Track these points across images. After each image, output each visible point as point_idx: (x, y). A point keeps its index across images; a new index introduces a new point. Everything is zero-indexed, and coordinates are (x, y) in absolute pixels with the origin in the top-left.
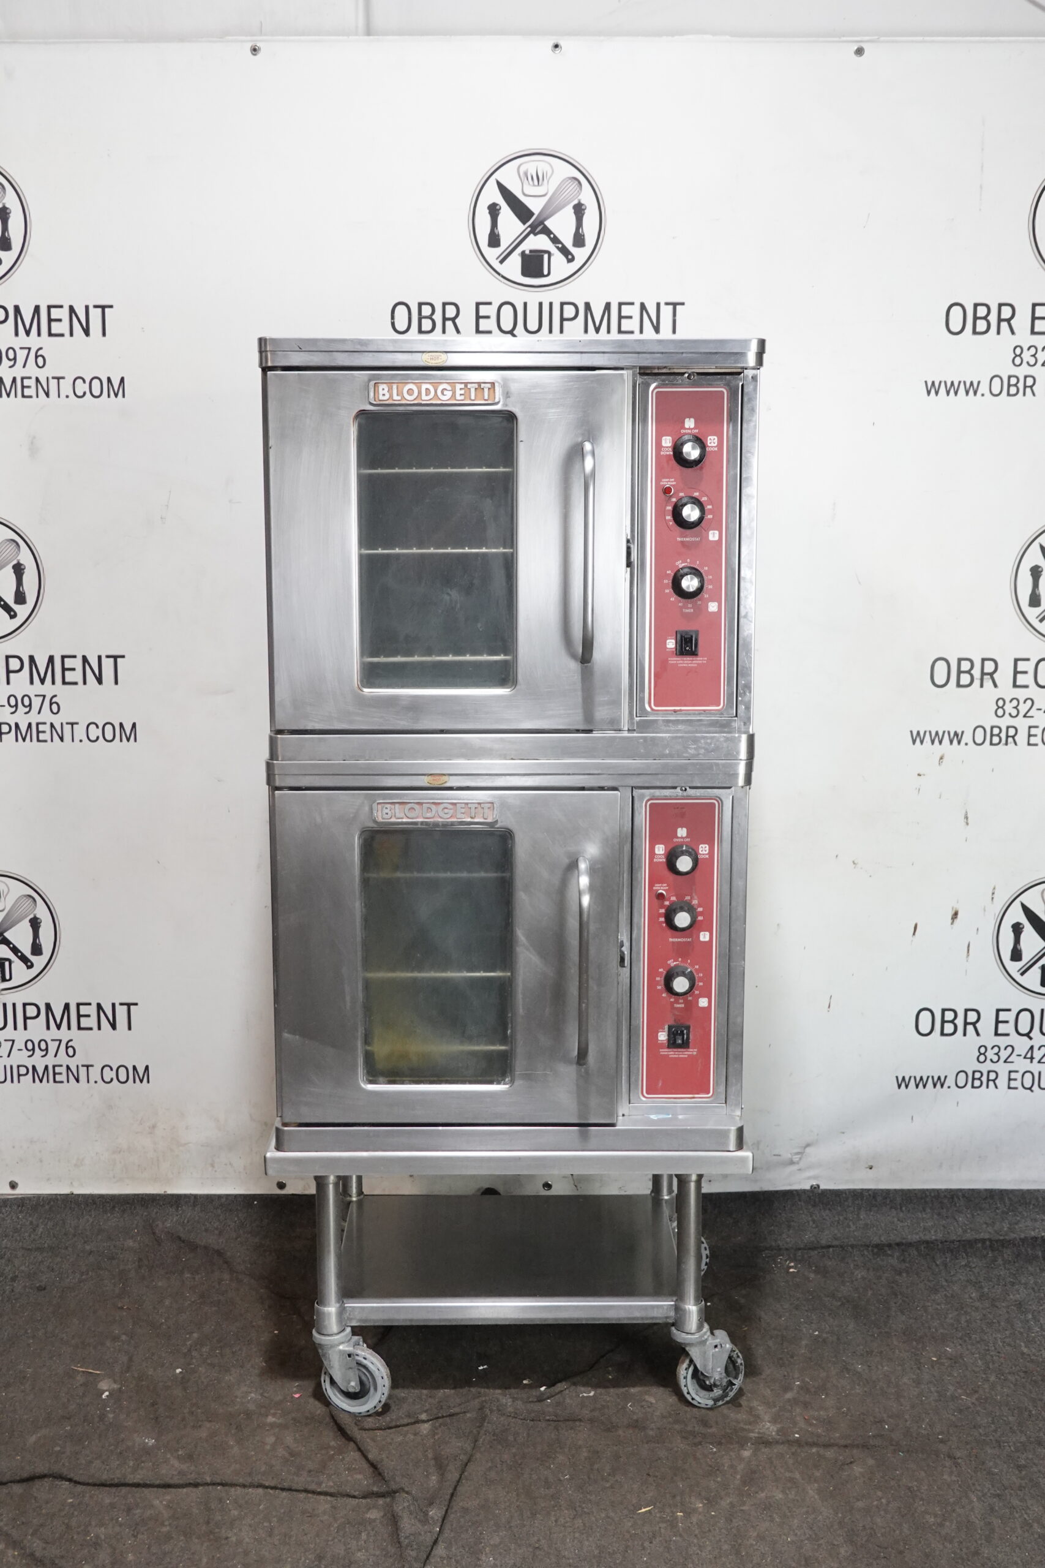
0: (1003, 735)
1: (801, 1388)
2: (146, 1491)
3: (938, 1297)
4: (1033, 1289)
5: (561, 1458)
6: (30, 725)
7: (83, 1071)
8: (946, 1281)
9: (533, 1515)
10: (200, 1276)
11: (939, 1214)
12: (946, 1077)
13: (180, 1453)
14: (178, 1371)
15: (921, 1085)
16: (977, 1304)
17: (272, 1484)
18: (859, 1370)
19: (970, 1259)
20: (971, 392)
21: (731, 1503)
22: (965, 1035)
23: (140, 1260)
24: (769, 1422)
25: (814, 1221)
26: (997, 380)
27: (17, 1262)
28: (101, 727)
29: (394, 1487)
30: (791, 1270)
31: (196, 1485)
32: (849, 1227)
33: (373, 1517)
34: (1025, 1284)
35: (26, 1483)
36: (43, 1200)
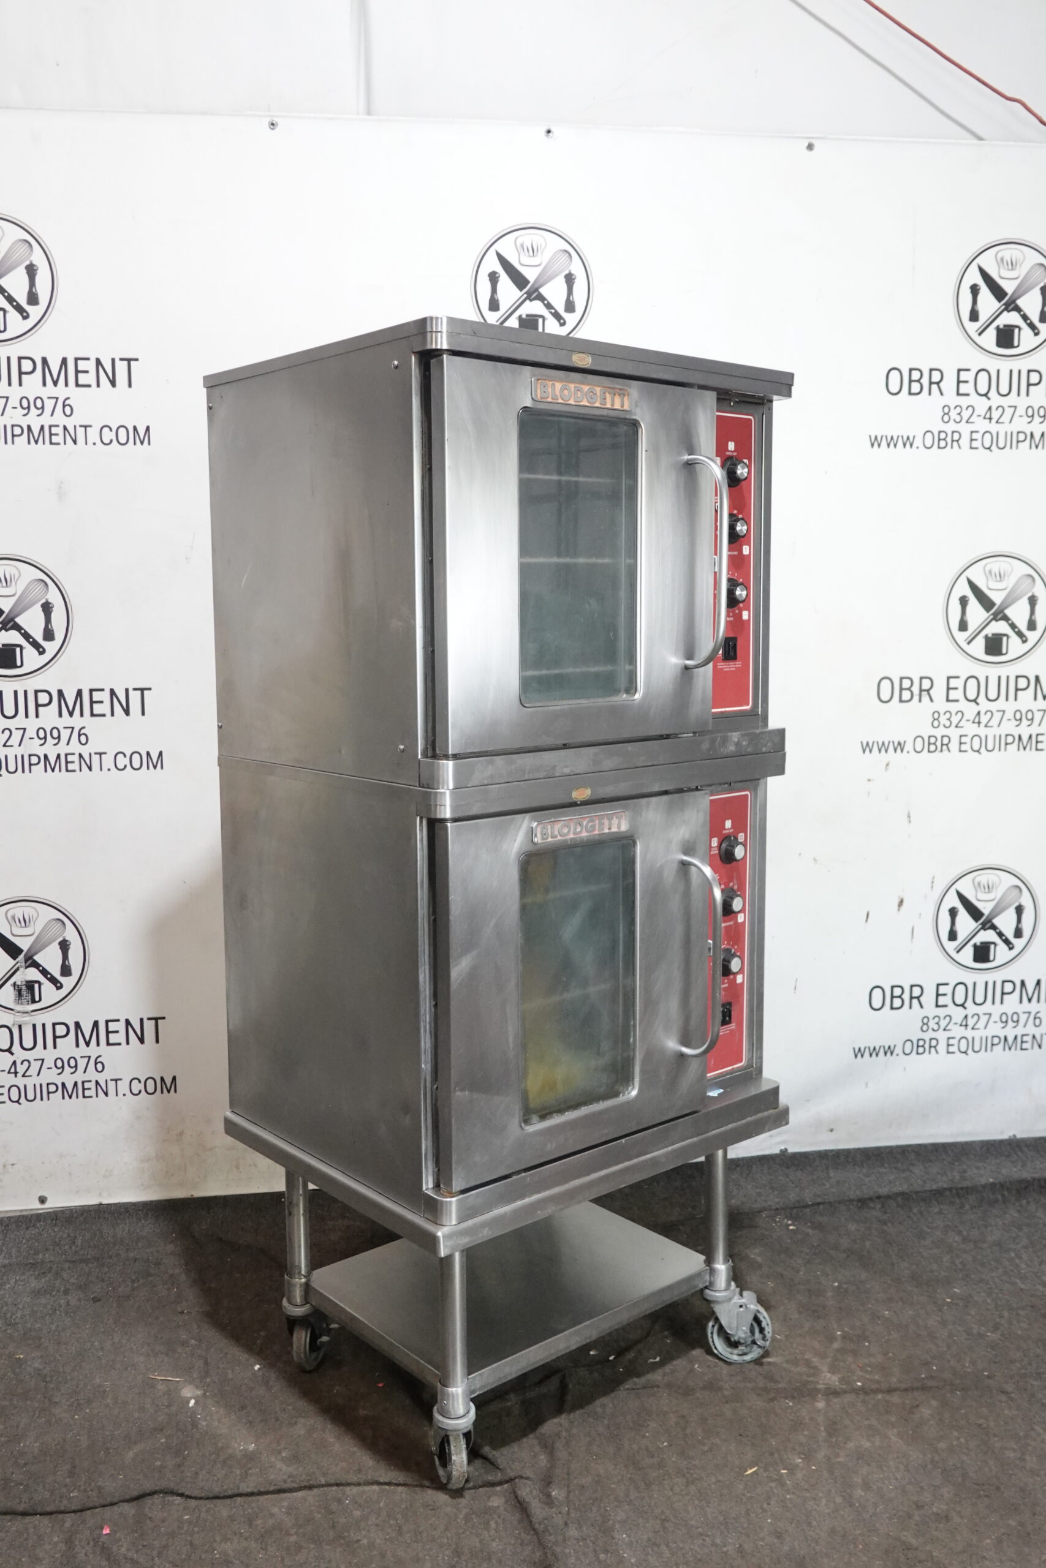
0: (939, 744)
1: (844, 1337)
2: (261, 1498)
3: (927, 1242)
4: (1004, 1229)
5: (653, 1425)
6: (59, 756)
7: (111, 1085)
8: (929, 1228)
9: (648, 1486)
11: (897, 1168)
12: (895, 1046)
13: (284, 1454)
14: (257, 1368)
15: (874, 1055)
16: (962, 1246)
17: (386, 1480)
18: (887, 1316)
19: (942, 1207)
20: (908, 445)
21: (826, 1456)
22: (911, 1007)
23: (187, 1263)
24: (829, 1372)
25: (792, 1182)
26: (929, 435)
27: (65, 1275)
28: (128, 756)
29: (513, 1475)
30: (791, 1227)
31: (310, 1487)
32: (824, 1185)
33: (495, 1504)
34: (996, 1226)
35: (135, 1502)
36: (76, 1212)
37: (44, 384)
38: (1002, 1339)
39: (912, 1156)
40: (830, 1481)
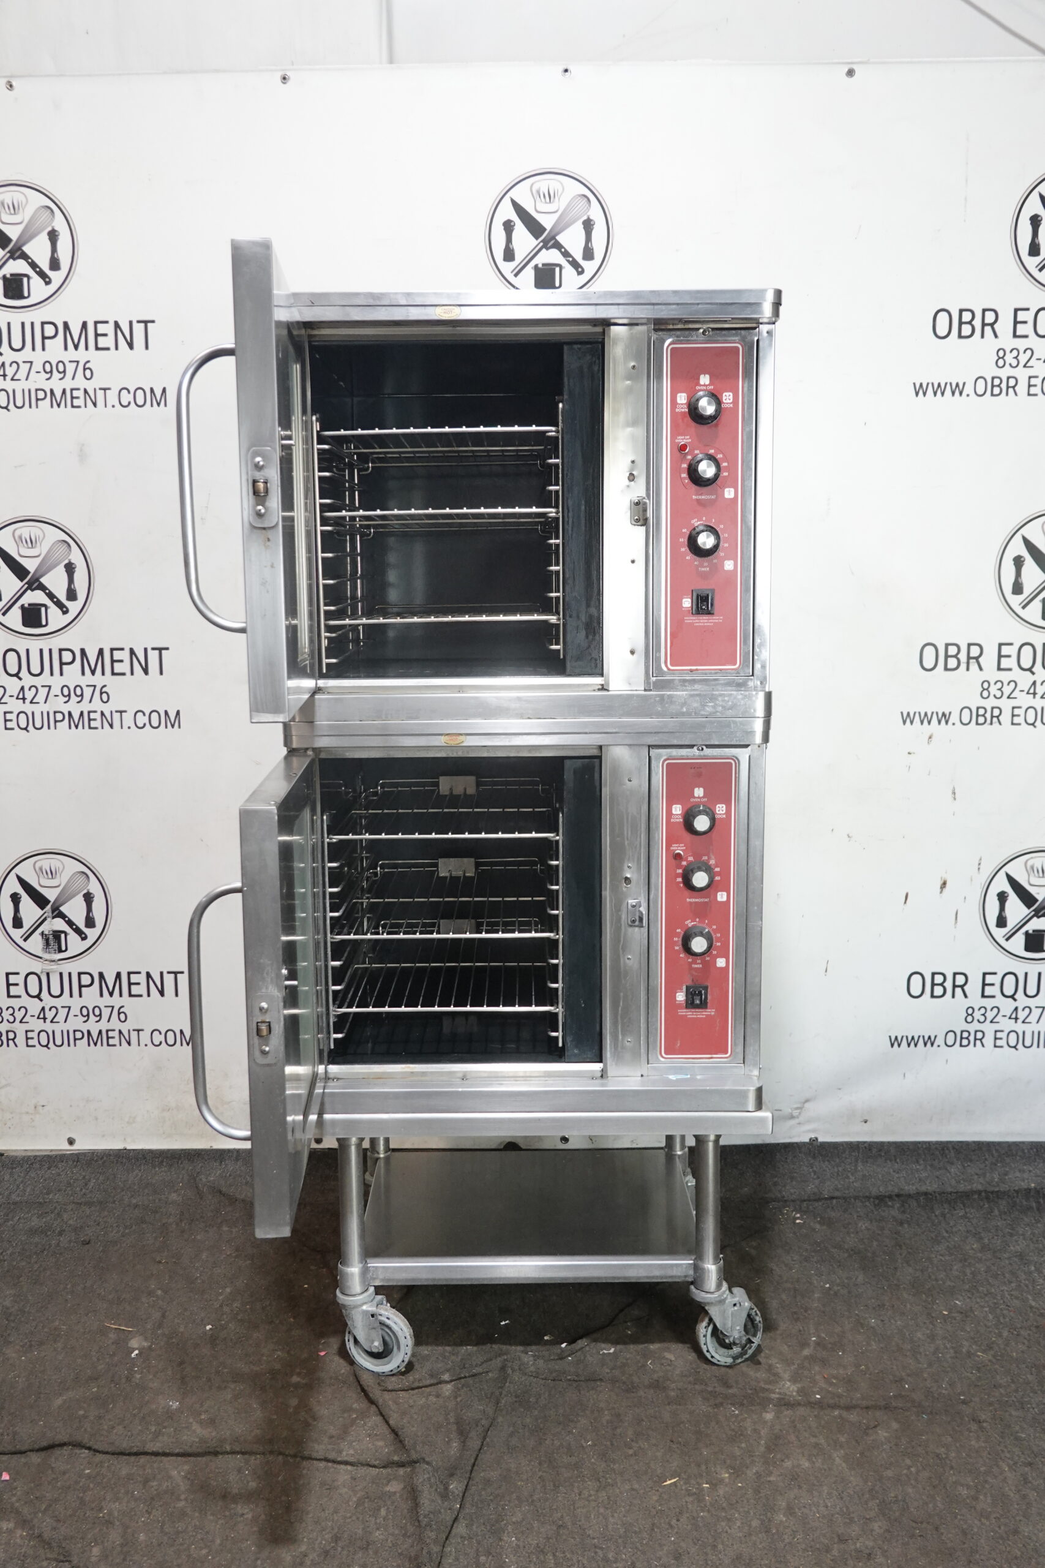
0: (988, 715)
1: (818, 1344)
2: (165, 1460)
3: (941, 1248)
4: (1031, 1239)
5: (583, 1421)
6: (82, 714)
7: (134, 1035)
8: (947, 1232)
9: (556, 1487)
10: (237, 1229)
11: (932, 1165)
12: (936, 1037)
13: (203, 1417)
14: (209, 1327)
15: (912, 1044)
16: (979, 1255)
18: (873, 1325)
19: (967, 1210)
20: (957, 393)
21: (757, 1472)
22: (953, 996)
23: (182, 1213)
24: (789, 1381)
25: (815, 1172)
26: (981, 381)
27: (65, 1216)
28: (147, 714)
29: (414, 1456)
30: (798, 1221)
31: (216, 1454)
32: (848, 1177)
33: (392, 1490)
34: (1023, 1235)
35: (45, 1452)
36: (97, 1155)
37: (66, 348)
38: (994, 1360)
39: (953, 1154)
40: (752, 1501)
